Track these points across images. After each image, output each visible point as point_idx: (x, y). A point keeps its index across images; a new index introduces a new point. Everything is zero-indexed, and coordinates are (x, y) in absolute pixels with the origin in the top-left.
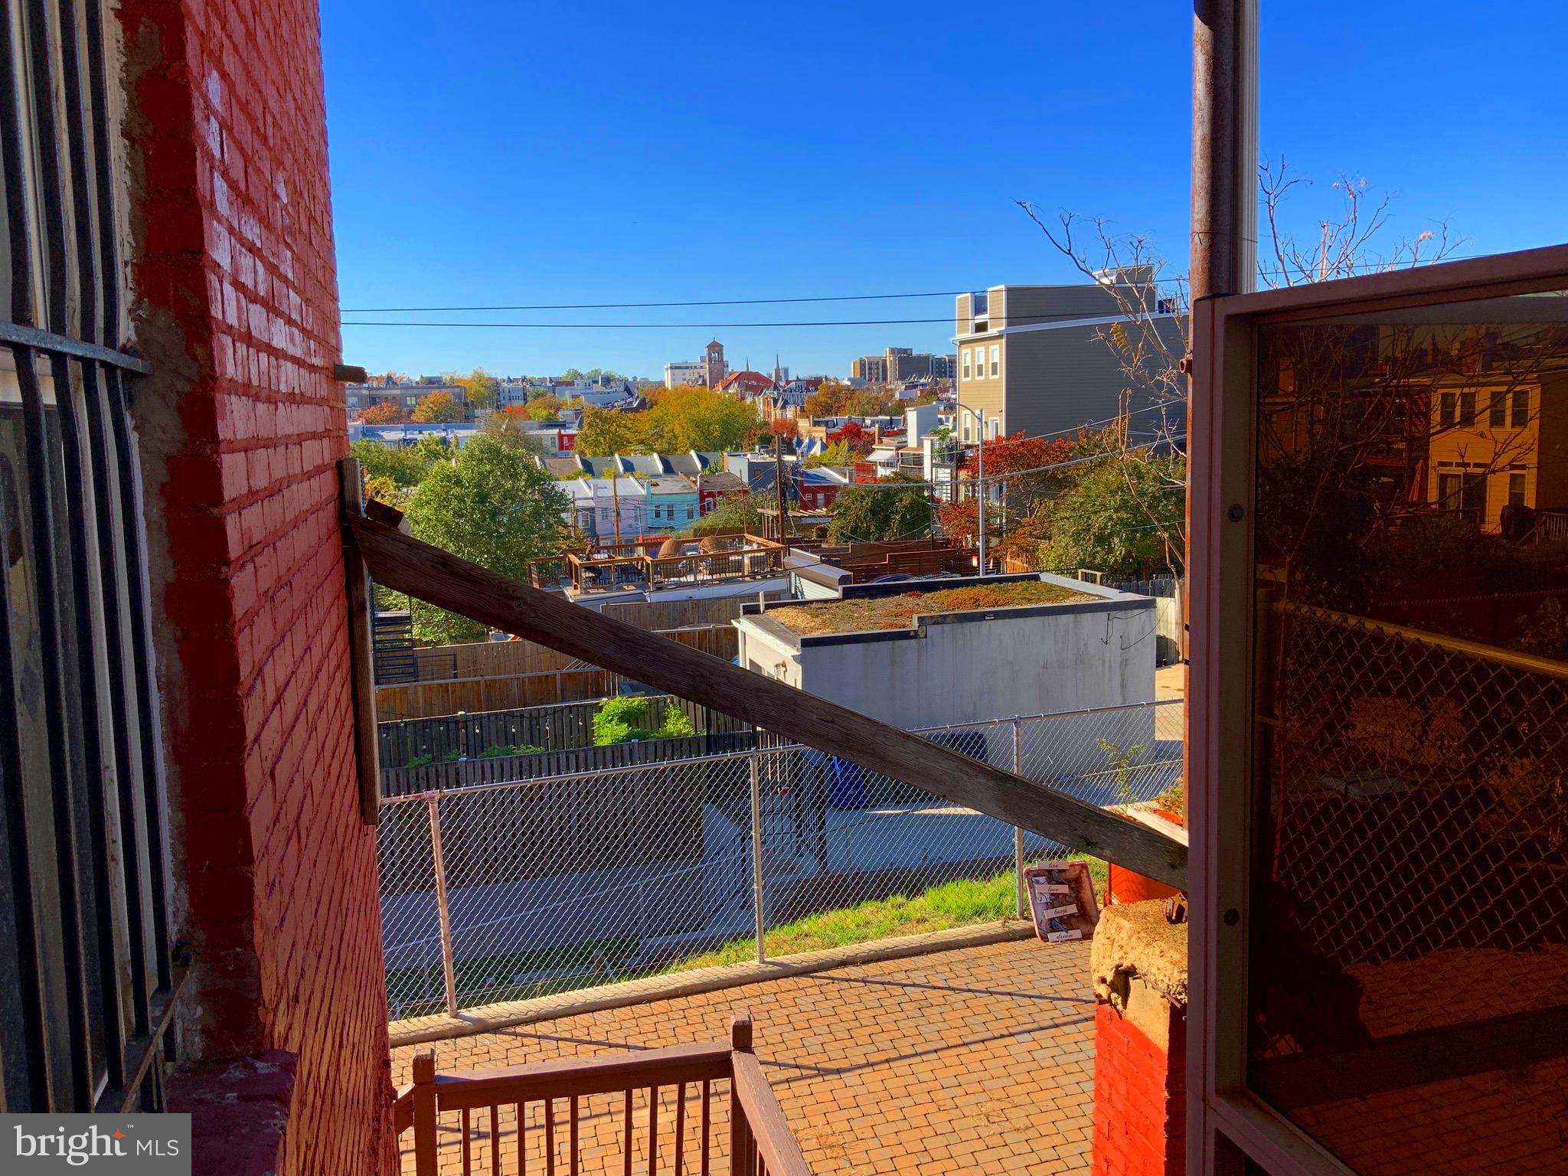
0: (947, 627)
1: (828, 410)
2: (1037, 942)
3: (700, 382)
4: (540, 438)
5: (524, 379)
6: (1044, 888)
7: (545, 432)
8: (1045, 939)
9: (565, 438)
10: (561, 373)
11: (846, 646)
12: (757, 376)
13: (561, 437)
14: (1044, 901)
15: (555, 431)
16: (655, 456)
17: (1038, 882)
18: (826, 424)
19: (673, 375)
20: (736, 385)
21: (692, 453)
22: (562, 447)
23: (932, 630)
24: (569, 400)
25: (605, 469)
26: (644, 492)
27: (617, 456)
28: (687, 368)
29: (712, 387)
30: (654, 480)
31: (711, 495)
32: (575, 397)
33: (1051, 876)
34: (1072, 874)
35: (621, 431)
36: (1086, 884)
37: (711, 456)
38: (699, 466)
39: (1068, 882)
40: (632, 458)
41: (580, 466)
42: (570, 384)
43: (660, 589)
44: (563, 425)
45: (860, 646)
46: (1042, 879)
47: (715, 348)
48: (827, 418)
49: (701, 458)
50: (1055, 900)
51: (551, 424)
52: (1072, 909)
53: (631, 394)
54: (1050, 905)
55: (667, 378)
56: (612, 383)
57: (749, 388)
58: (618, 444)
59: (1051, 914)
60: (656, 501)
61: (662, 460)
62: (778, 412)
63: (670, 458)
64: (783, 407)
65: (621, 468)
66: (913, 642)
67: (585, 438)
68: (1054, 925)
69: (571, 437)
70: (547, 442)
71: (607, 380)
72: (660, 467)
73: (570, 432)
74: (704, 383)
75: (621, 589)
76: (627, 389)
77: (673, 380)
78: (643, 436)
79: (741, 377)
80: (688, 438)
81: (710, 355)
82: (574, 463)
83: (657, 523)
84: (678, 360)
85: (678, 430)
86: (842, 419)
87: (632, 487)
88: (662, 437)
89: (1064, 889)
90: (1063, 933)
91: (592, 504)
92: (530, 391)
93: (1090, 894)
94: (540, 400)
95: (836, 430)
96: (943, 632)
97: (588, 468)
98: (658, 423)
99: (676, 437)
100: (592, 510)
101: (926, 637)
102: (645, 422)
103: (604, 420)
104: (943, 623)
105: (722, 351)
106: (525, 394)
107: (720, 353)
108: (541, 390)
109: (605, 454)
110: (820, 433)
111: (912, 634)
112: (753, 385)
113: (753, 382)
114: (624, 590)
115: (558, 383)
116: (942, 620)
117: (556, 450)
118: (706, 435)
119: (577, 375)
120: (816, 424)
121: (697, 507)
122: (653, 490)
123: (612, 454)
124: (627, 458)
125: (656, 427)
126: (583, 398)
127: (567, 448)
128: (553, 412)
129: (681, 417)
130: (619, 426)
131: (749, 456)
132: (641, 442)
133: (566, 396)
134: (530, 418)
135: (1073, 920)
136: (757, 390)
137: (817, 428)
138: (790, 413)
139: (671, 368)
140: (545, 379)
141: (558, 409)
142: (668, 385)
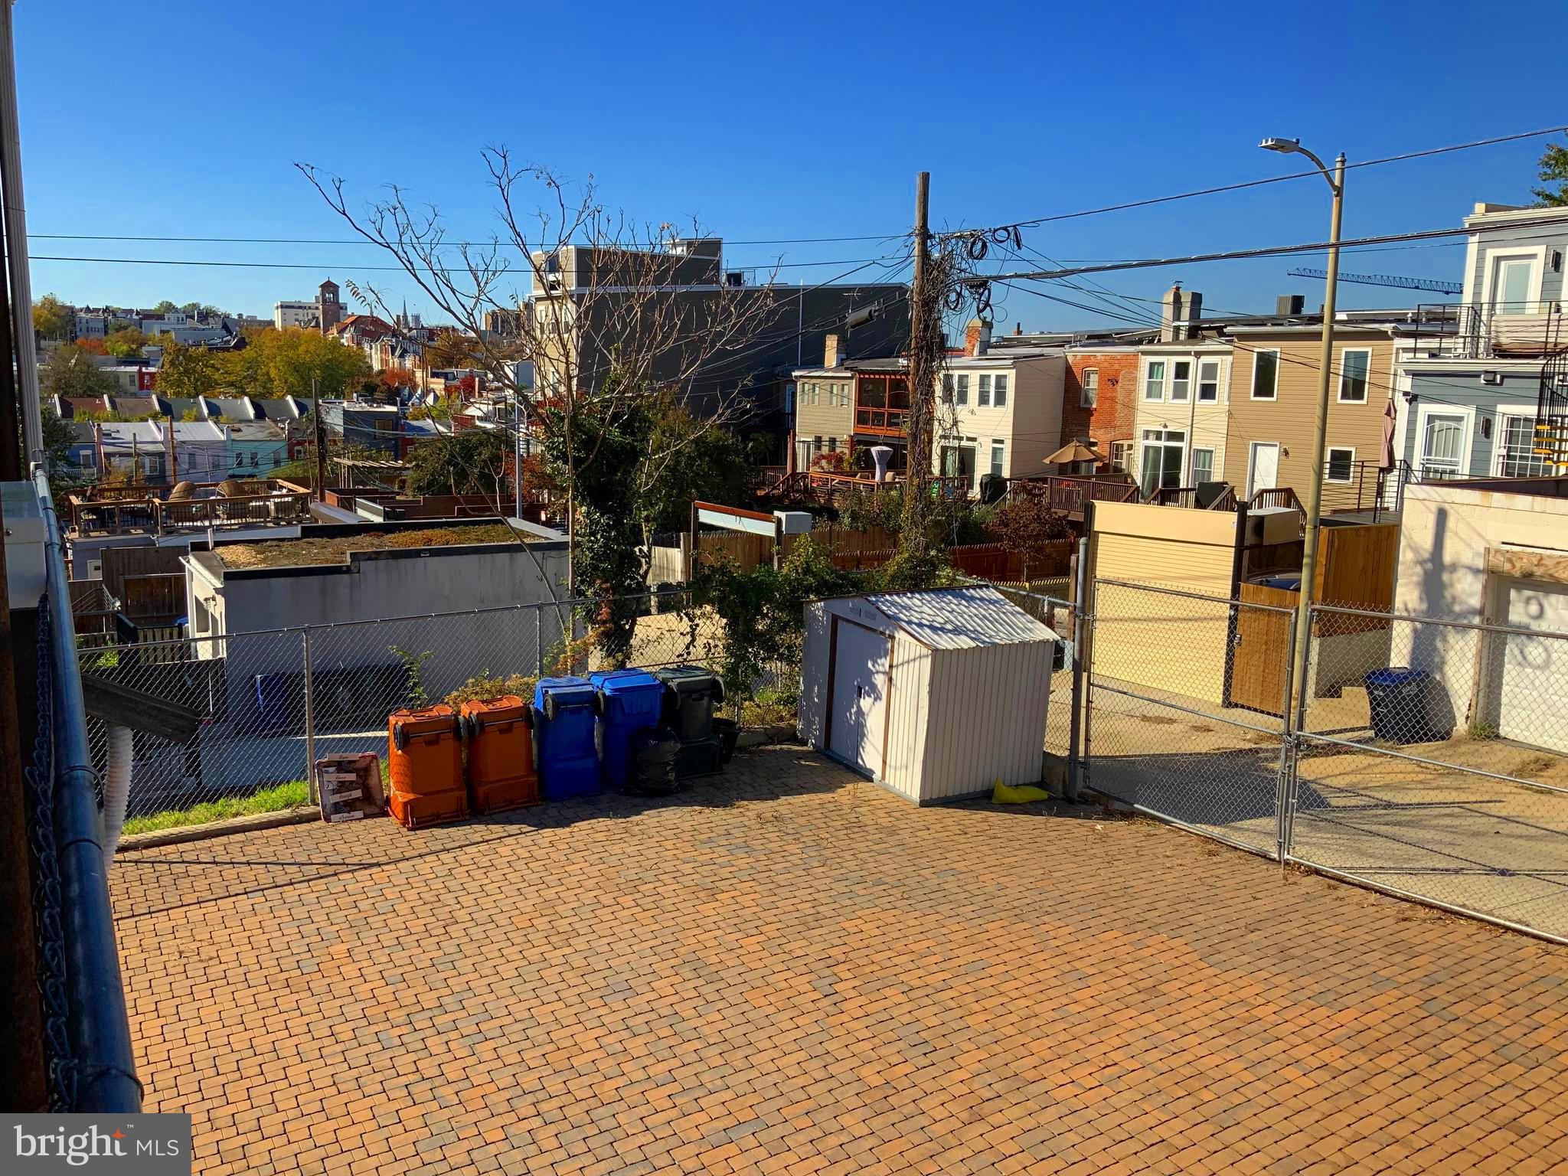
0: (382, 563)
1: (450, 361)
2: (322, 823)
3: (313, 324)
4: (116, 375)
5: (106, 310)
6: (333, 777)
7: (122, 369)
8: (327, 820)
9: (147, 377)
10: (153, 305)
11: (273, 580)
12: (376, 321)
13: (141, 375)
14: (331, 787)
15: (135, 369)
16: (246, 399)
17: (327, 772)
18: (446, 376)
19: (283, 314)
20: (352, 329)
21: (289, 398)
22: (142, 386)
23: (365, 566)
24: (158, 335)
25: (185, 412)
26: (223, 437)
27: (201, 398)
28: (300, 307)
29: (326, 330)
30: (237, 426)
31: (299, 443)
32: (163, 332)
33: (341, 766)
34: (362, 765)
35: (208, 371)
36: (374, 773)
37: (310, 403)
38: (296, 412)
39: (357, 771)
40: (221, 401)
41: (157, 407)
42: (160, 317)
43: (169, 533)
44: (147, 364)
45: (289, 580)
46: (332, 769)
47: (329, 287)
48: (447, 370)
49: (298, 404)
50: (342, 787)
51: (130, 359)
52: (357, 794)
53: (229, 332)
54: (335, 792)
55: (277, 317)
56: (210, 320)
57: (365, 333)
58: (206, 386)
59: (337, 798)
60: (239, 447)
61: (253, 403)
62: (396, 360)
63: (263, 403)
64: (402, 356)
65: (206, 411)
66: (345, 577)
67: (166, 378)
68: (337, 808)
69: (152, 375)
70: (124, 381)
71: (206, 315)
72: (251, 412)
73: (152, 370)
74: (317, 325)
75: (128, 532)
76: (225, 327)
77: (284, 320)
78: (232, 378)
79: (358, 321)
80: (286, 382)
81: (323, 295)
82: (151, 404)
83: (239, 471)
84: (291, 299)
85: (273, 373)
86: (462, 371)
87: (212, 432)
88: (256, 380)
89: (352, 777)
90: (345, 815)
91: (162, 448)
92: (112, 321)
93: (377, 781)
94: (120, 333)
95: (456, 383)
96: (376, 568)
97: (166, 409)
98: (252, 364)
99: (271, 380)
100: (161, 455)
101: (359, 572)
102: (236, 362)
103: (190, 359)
104: (376, 559)
105: (337, 291)
106: (106, 326)
107: (336, 294)
108: (125, 323)
109: (189, 396)
110: (438, 385)
111: (344, 569)
112: (370, 330)
113: (370, 328)
114: (131, 534)
115: (146, 315)
116: (376, 556)
117: (135, 389)
118: (306, 382)
119: (170, 307)
120: (434, 375)
121: (284, 455)
122: (234, 436)
123: (197, 395)
124: (214, 401)
125: (248, 369)
126: (173, 334)
127: (148, 388)
128: (134, 346)
129: (278, 359)
130: (206, 366)
131: (345, 404)
132: (232, 384)
133: (154, 330)
134: (107, 353)
135: (358, 804)
136: (374, 337)
137: (435, 380)
138: (409, 362)
139: (282, 307)
140: (131, 311)
141: (142, 344)
142: (278, 325)
